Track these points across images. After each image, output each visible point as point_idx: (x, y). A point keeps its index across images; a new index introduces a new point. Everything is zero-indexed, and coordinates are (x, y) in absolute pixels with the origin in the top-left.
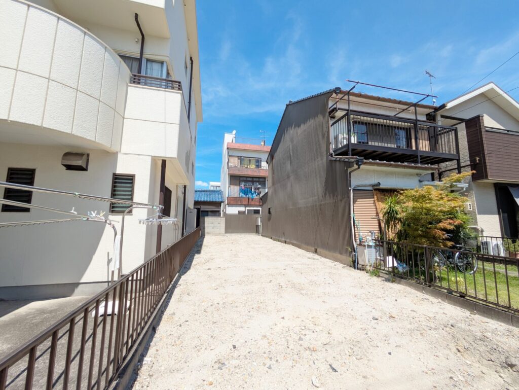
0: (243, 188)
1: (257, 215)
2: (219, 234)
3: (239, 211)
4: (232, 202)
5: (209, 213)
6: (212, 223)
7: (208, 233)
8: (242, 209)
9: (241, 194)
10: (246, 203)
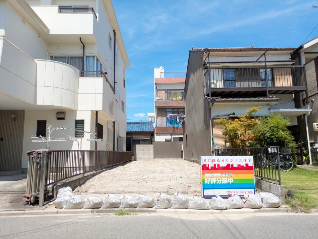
0: (169, 118)
1: (181, 142)
2: (149, 159)
3: (166, 139)
4: (160, 132)
5: (141, 142)
6: (143, 150)
7: (140, 158)
8: (169, 137)
9: (168, 124)
10: (172, 131)
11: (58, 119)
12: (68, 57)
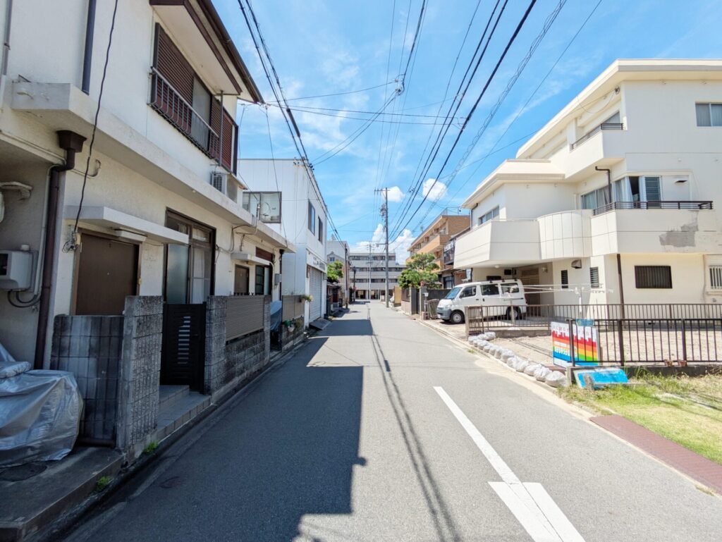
11: (577, 268)
12: (597, 191)
